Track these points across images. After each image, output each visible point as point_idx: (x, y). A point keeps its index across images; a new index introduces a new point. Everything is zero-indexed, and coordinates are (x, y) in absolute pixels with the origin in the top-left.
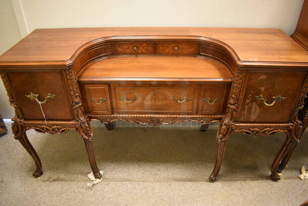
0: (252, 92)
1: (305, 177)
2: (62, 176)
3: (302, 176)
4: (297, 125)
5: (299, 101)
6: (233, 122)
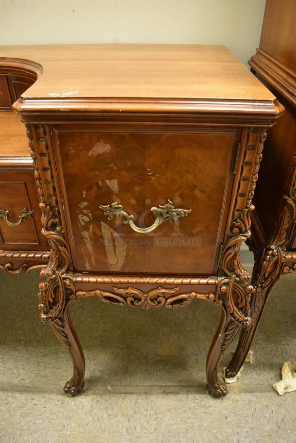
0: (85, 193)
1: (286, 388)
3: (280, 387)
4: (241, 282)
5: (234, 220)
6: (67, 271)
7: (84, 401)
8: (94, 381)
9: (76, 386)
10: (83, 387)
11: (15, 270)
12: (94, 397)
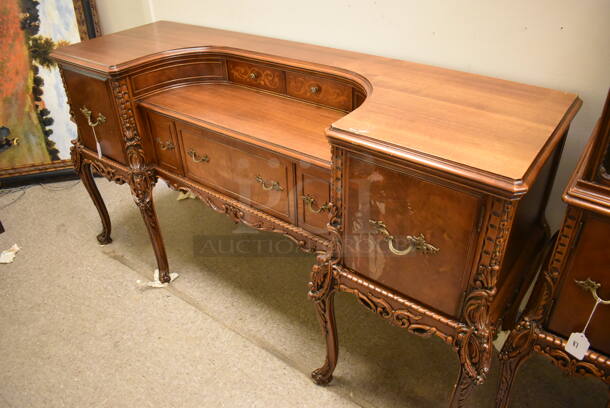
2: (128, 257)
4: (478, 337)
6: (338, 264)
7: (324, 393)
8: (341, 382)
9: (324, 376)
10: (329, 381)
11: (306, 248)
12: (335, 395)
